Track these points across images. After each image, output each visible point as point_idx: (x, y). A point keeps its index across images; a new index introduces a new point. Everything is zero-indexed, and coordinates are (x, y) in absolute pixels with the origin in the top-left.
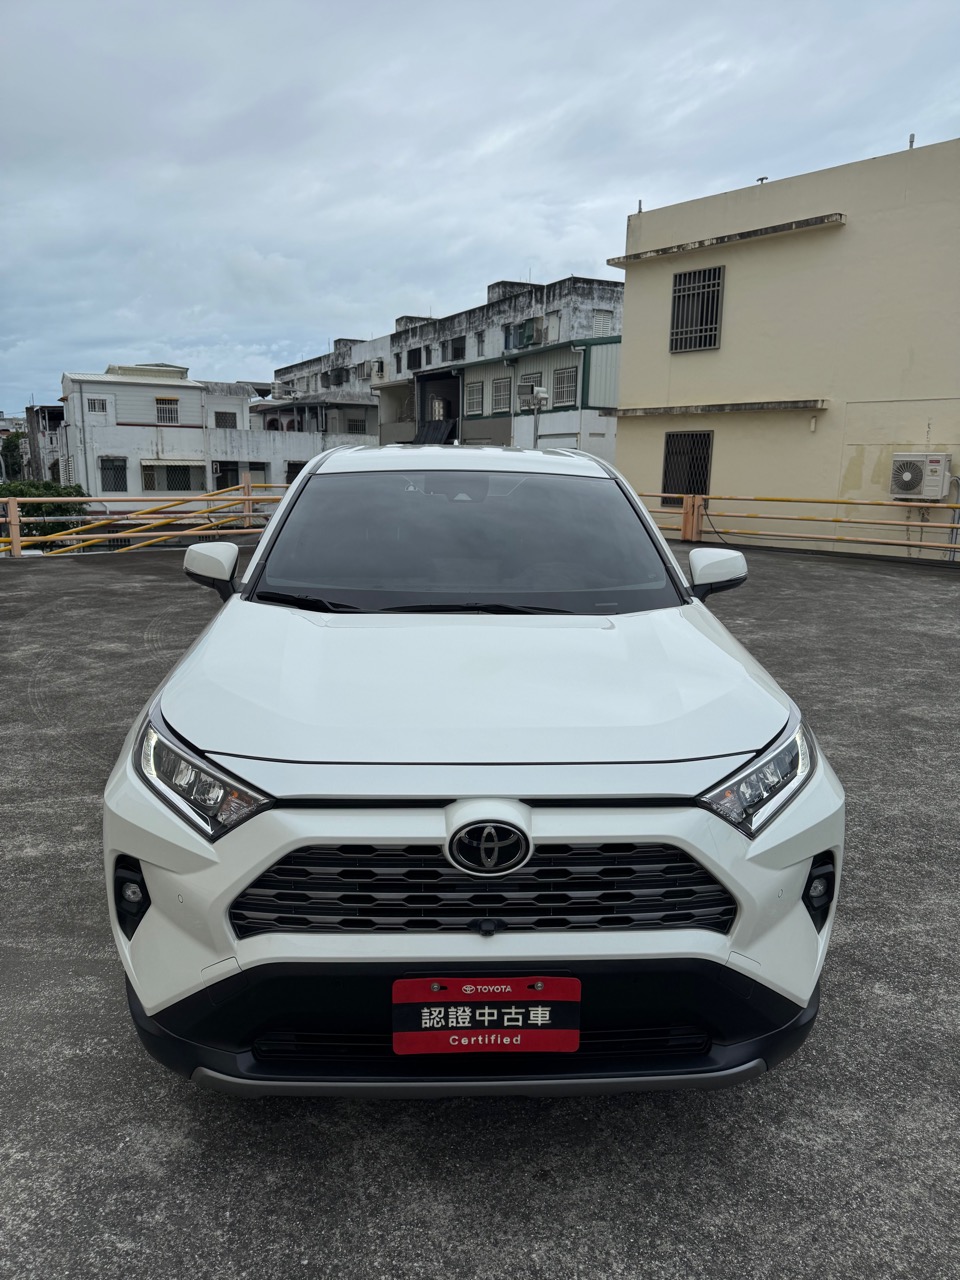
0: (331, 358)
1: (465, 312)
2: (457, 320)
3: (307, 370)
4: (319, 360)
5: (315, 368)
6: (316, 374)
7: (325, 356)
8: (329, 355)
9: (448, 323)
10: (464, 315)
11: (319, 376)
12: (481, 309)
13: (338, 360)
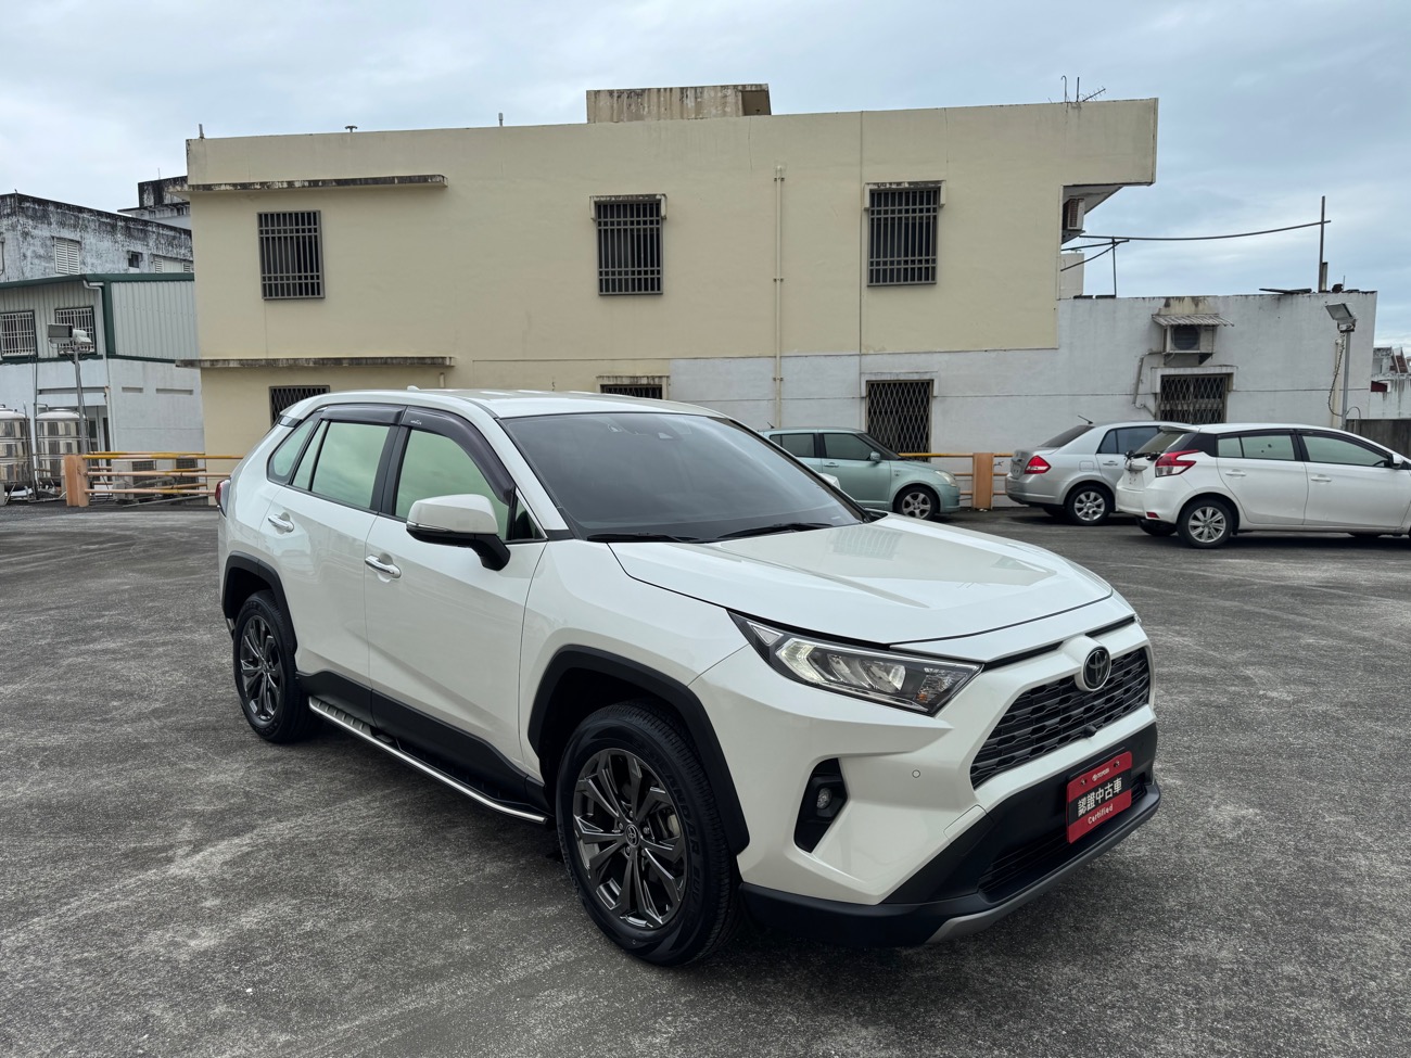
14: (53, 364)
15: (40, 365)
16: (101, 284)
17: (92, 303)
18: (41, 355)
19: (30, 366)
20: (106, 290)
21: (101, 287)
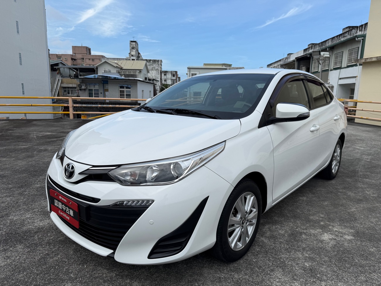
0: (284, 59)
1: (331, 39)
2: (327, 41)
3: (276, 64)
4: (280, 60)
5: (279, 63)
6: (279, 65)
7: (282, 59)
8: (283, 59)
9: (324, 43)
10: (330, 40)
11: (280, 66)
12: (337, 36)
13: (286, 60)
14: (345, 69)
15: (341, 70)
16: (362, 38)
17: (359, 46)
18: (343, 67)
19: (338, 71)
20: (364, 40)
21: (363, 39)
